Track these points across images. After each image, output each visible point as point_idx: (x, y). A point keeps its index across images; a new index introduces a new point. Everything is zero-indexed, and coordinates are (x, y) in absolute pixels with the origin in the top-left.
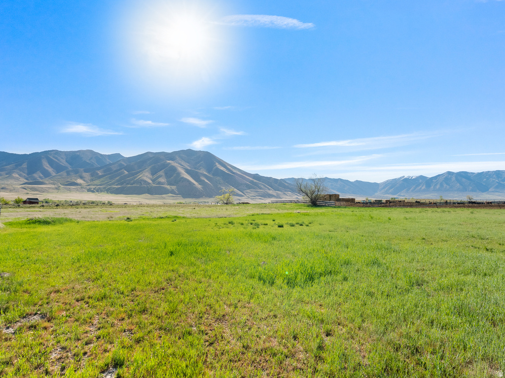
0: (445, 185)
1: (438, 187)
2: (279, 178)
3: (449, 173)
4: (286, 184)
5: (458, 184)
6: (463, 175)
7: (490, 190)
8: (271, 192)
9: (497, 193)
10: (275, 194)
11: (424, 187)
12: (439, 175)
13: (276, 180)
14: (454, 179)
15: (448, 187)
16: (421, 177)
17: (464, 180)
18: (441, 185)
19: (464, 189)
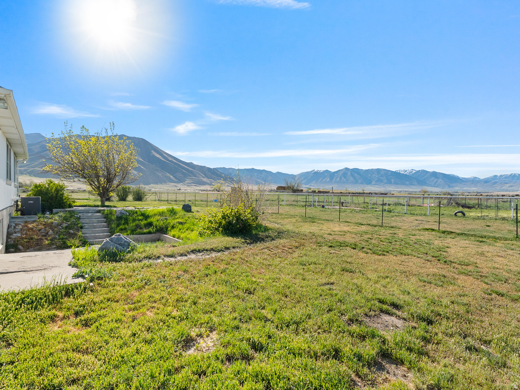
0: (343, 178)
1: (338, 179)
2: (212, 168)
3: (347, 169)
4: (219, 173)
5: (352, 178)
6: (356, 171)
7: (373, 183)
8: (205, 180)
9: (376, 186)
10: (208, 181)
11: (328, 180)
12: (339, 170)
13: (209, 169)
14: (349, 173)
15: (345, 180)
16: (327, 171)
17: (356, 175)
18: (341, 178)
19: (356, 182)
